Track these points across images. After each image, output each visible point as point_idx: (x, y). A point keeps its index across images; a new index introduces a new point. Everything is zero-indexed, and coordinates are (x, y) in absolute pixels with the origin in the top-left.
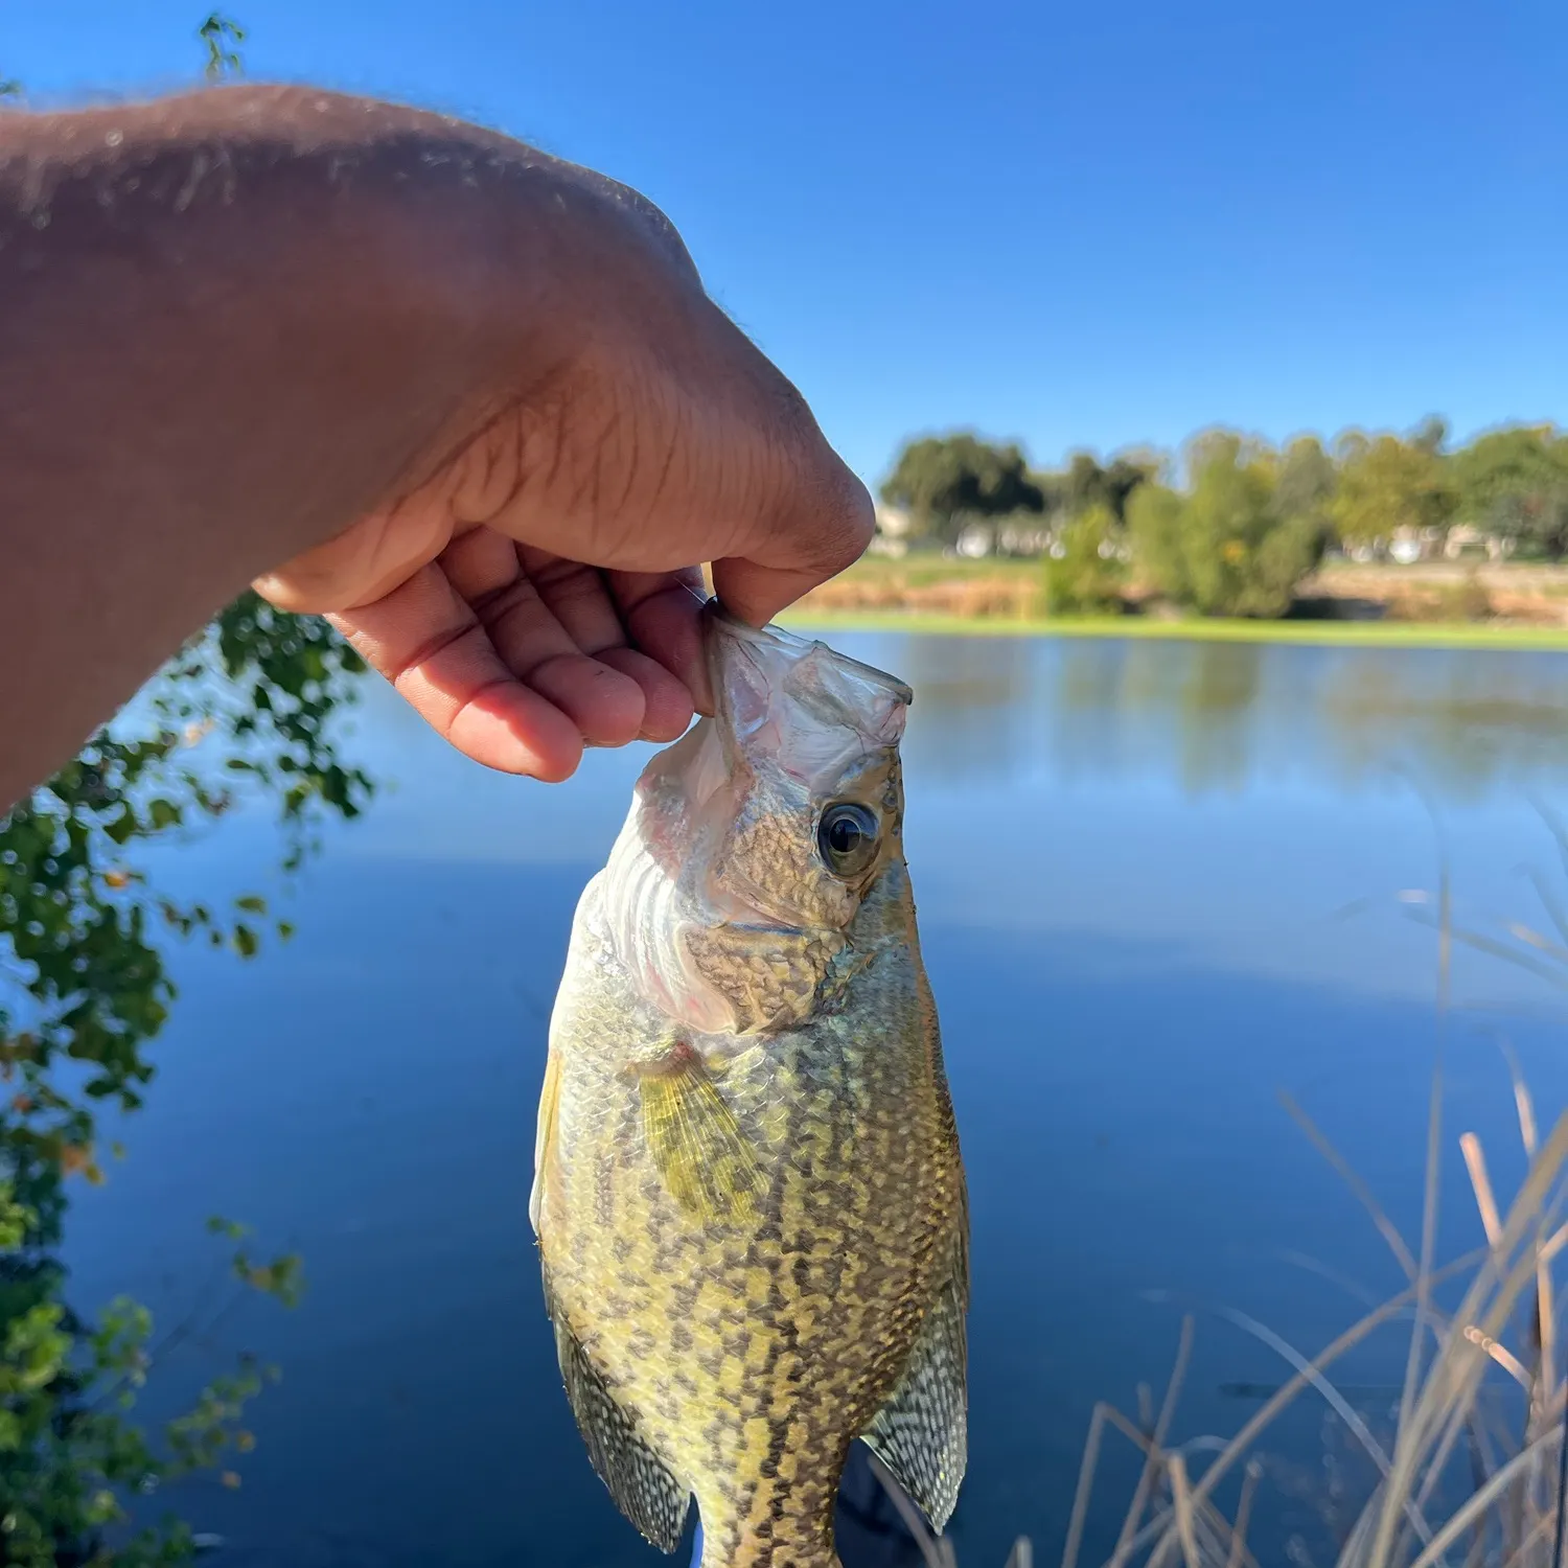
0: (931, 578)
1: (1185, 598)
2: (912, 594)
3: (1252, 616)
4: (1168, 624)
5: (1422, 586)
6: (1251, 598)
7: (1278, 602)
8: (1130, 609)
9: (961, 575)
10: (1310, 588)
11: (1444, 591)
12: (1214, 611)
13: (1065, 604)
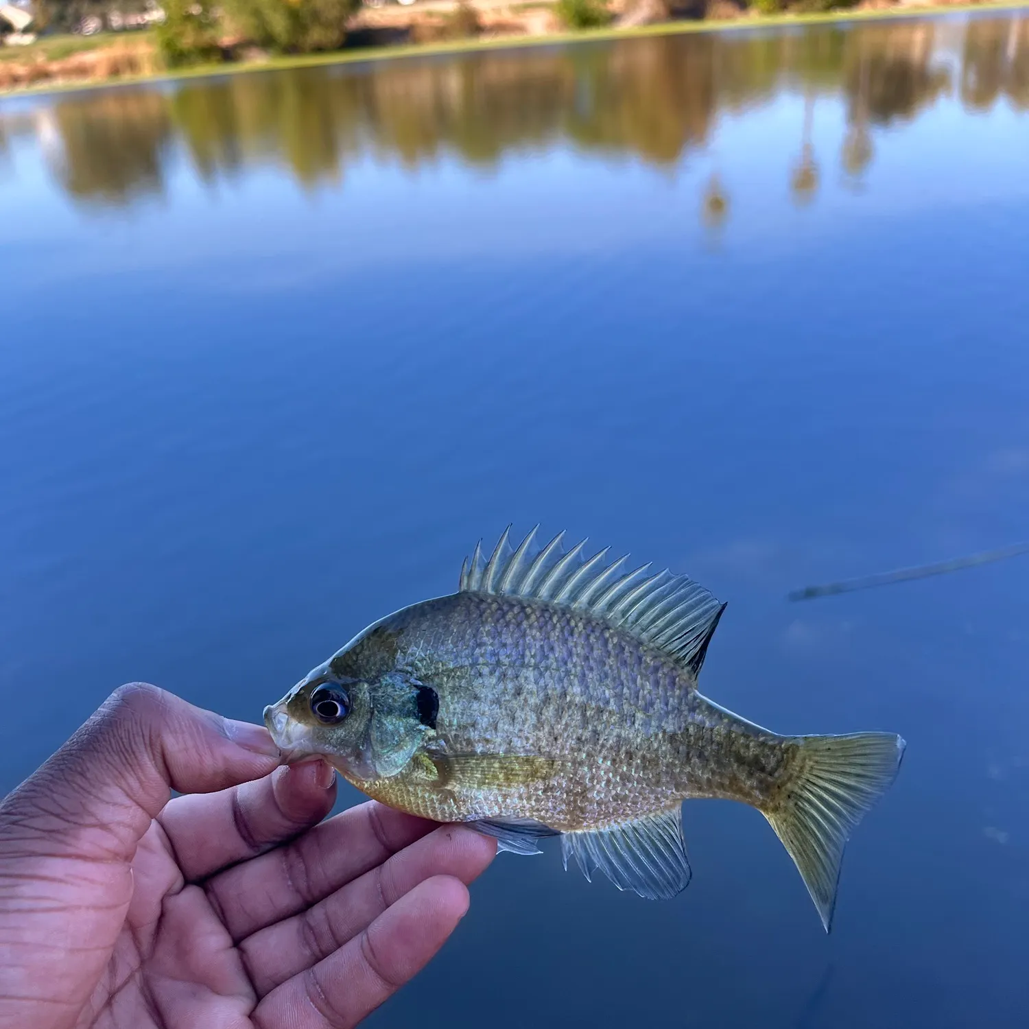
0: (68, 52)
1: (266, 42)
2: (54, 67)
3: (319, 49)
4: (258, 61)
5: (430, 14)
6: (316, 35)
7: (334, 36)
8: (228, 55)
9: (89, 47)
10: (354, 23)
11: (445, 16)
12: (292, 49)
13: (177, 57)
